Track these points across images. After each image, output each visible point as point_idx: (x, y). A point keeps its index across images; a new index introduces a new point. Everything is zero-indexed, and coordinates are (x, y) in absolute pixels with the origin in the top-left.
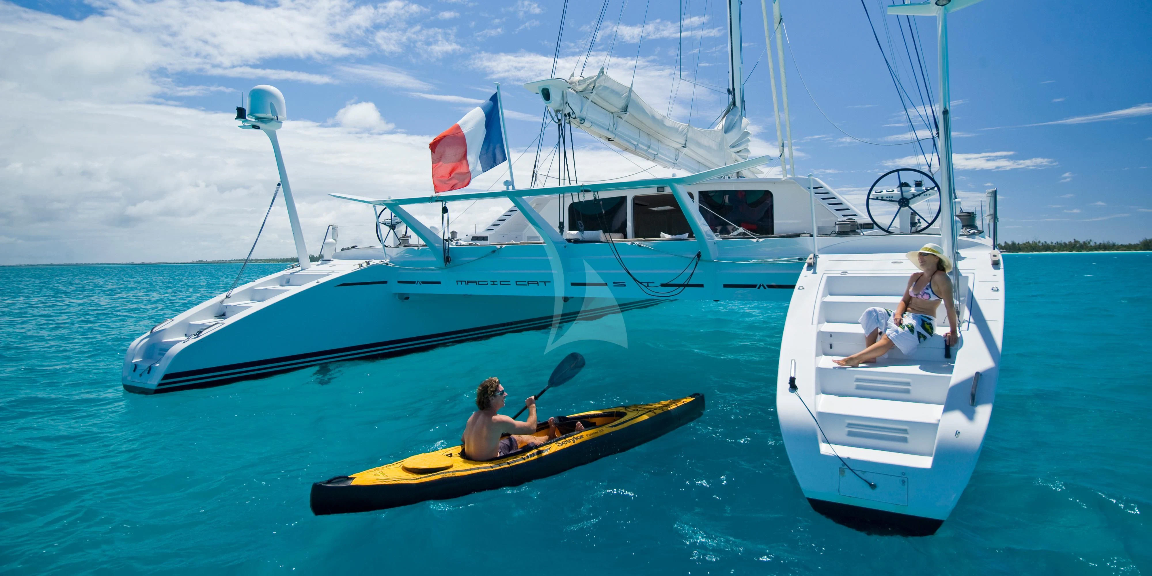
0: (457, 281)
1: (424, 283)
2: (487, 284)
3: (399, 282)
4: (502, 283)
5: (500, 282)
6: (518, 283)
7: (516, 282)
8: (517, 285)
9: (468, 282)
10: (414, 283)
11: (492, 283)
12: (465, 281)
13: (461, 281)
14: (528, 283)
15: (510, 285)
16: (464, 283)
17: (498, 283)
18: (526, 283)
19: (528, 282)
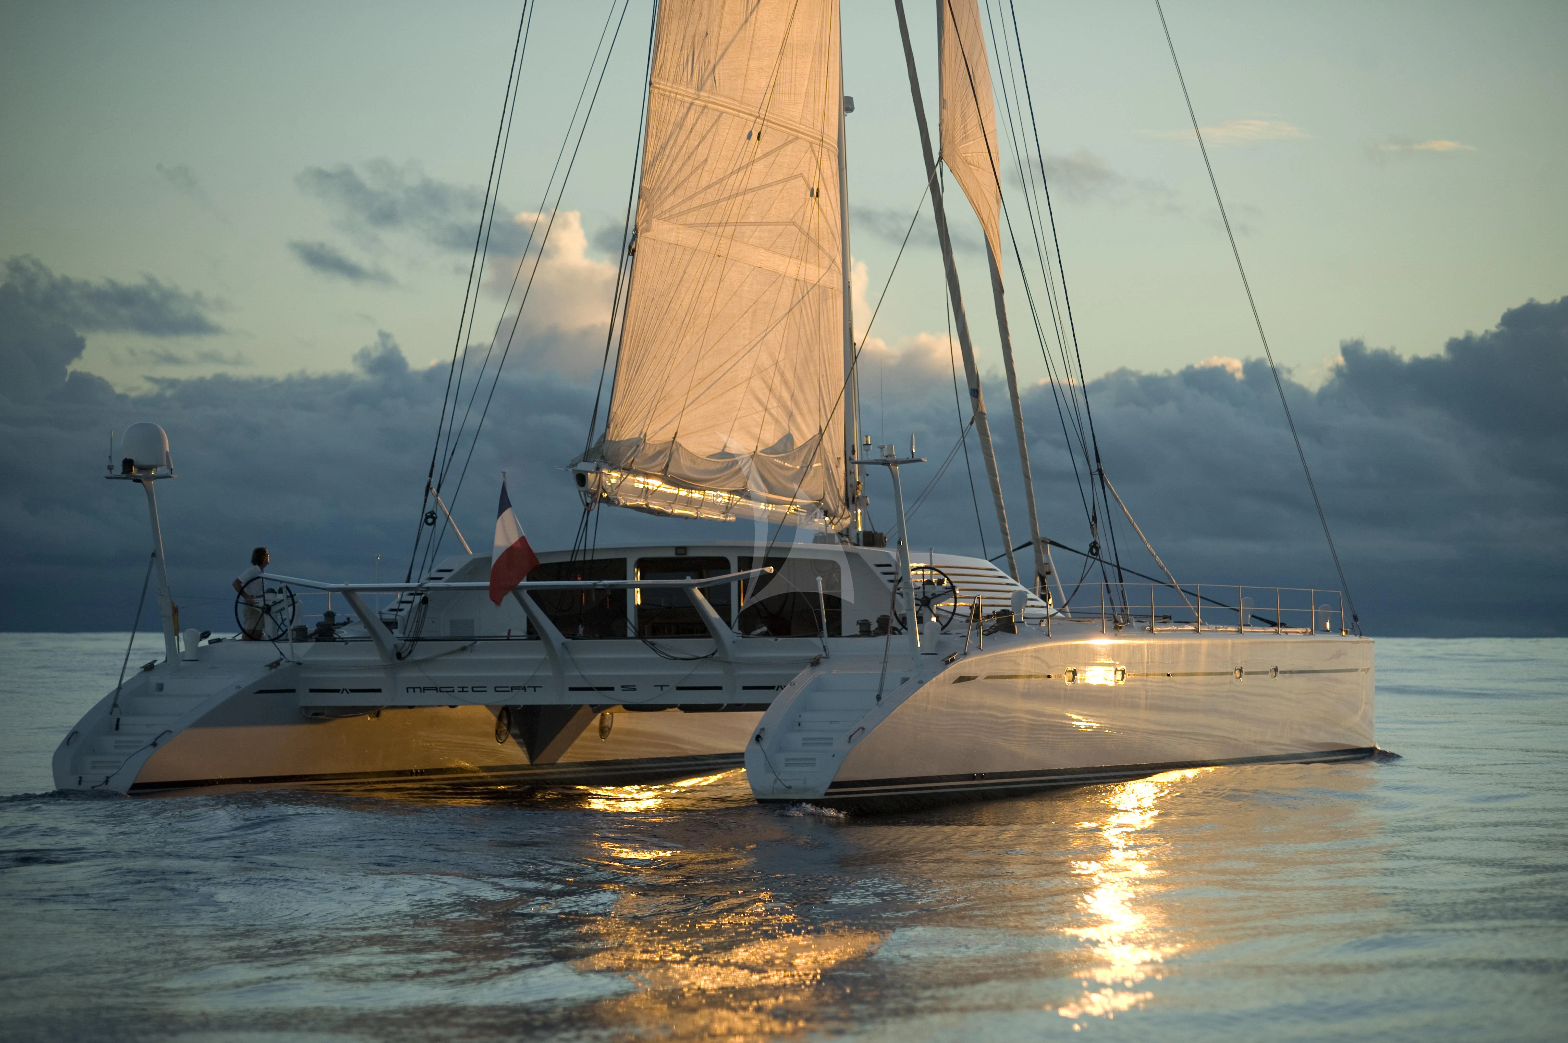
0: (407, 688)
1: (353, 691)
2: (453, 691)
3: (312, 691)
4: (475, 689)
5: (473, 688)
6: (497, 689)
7: (495, 688)
8: (496, 691)
9: (425, 689)
10: (337, 691)
11: (461, 689)
12: (420, 688)
13: (414, 688)
14: (512, 689)
15: (486, 691)
16: (417, 690)
17: (469, 689)
18: (509, 689)
19: (512, 687)
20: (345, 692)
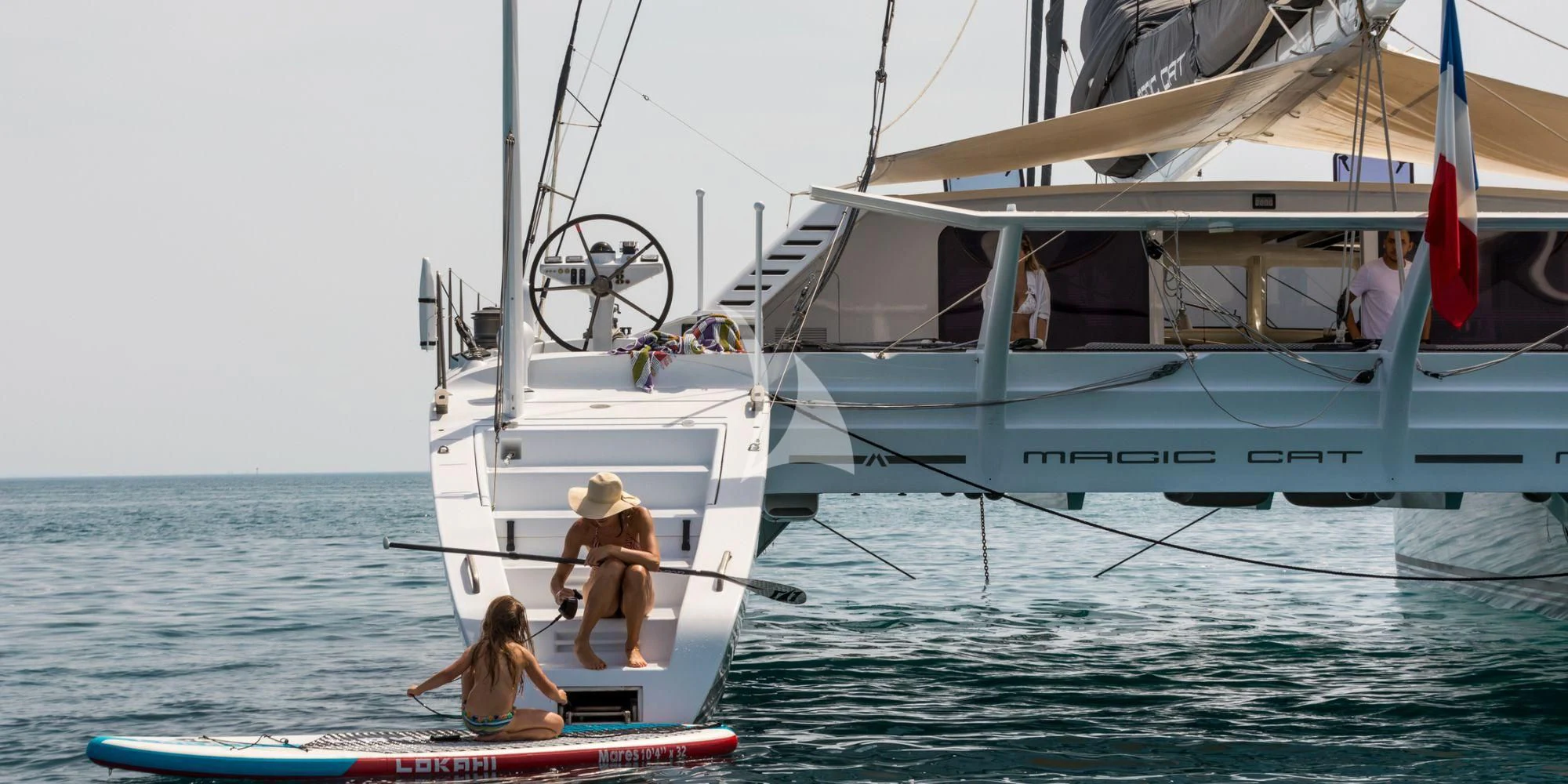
0: (1027, 454)
7: (1250, 454)
8: (1250, 460)
9: (1075, 456)
12: (1063, 454)
13: (1044, 454)
14: (1290, 458)
16: (1054, 459)
18: (1285, 457)
19: (1290, 454)
20: (876, 460)
